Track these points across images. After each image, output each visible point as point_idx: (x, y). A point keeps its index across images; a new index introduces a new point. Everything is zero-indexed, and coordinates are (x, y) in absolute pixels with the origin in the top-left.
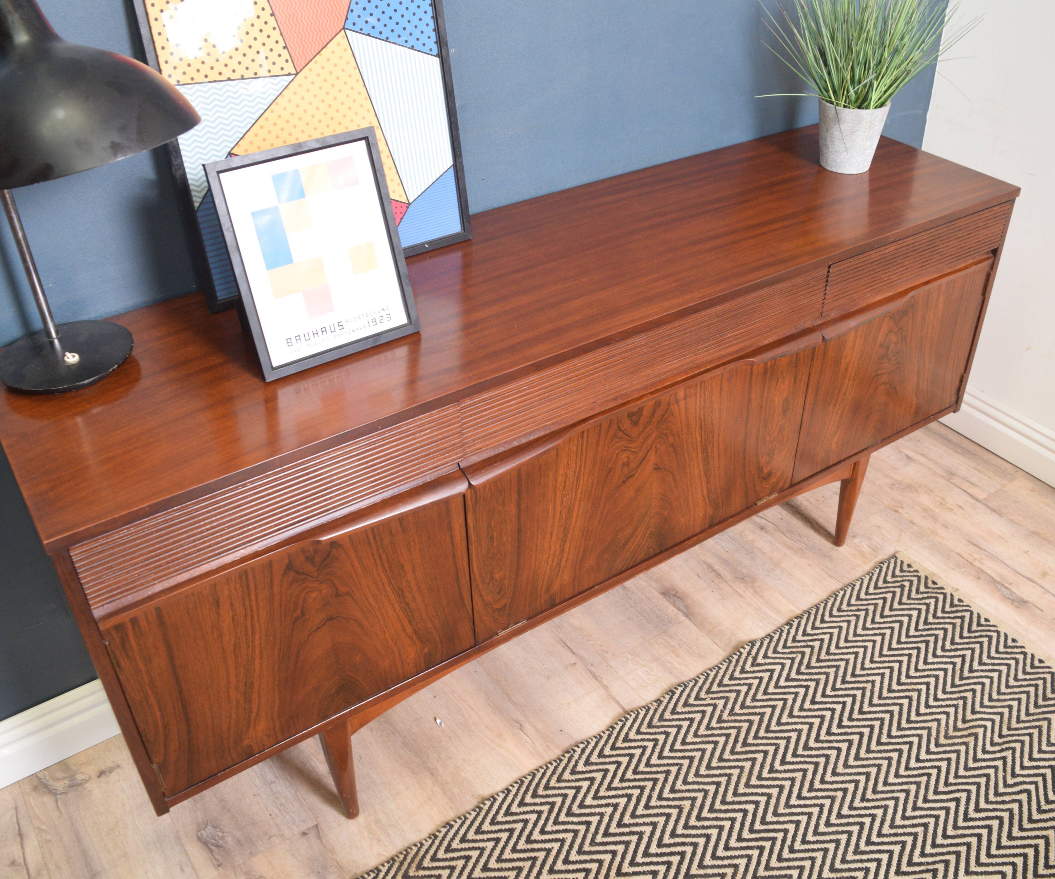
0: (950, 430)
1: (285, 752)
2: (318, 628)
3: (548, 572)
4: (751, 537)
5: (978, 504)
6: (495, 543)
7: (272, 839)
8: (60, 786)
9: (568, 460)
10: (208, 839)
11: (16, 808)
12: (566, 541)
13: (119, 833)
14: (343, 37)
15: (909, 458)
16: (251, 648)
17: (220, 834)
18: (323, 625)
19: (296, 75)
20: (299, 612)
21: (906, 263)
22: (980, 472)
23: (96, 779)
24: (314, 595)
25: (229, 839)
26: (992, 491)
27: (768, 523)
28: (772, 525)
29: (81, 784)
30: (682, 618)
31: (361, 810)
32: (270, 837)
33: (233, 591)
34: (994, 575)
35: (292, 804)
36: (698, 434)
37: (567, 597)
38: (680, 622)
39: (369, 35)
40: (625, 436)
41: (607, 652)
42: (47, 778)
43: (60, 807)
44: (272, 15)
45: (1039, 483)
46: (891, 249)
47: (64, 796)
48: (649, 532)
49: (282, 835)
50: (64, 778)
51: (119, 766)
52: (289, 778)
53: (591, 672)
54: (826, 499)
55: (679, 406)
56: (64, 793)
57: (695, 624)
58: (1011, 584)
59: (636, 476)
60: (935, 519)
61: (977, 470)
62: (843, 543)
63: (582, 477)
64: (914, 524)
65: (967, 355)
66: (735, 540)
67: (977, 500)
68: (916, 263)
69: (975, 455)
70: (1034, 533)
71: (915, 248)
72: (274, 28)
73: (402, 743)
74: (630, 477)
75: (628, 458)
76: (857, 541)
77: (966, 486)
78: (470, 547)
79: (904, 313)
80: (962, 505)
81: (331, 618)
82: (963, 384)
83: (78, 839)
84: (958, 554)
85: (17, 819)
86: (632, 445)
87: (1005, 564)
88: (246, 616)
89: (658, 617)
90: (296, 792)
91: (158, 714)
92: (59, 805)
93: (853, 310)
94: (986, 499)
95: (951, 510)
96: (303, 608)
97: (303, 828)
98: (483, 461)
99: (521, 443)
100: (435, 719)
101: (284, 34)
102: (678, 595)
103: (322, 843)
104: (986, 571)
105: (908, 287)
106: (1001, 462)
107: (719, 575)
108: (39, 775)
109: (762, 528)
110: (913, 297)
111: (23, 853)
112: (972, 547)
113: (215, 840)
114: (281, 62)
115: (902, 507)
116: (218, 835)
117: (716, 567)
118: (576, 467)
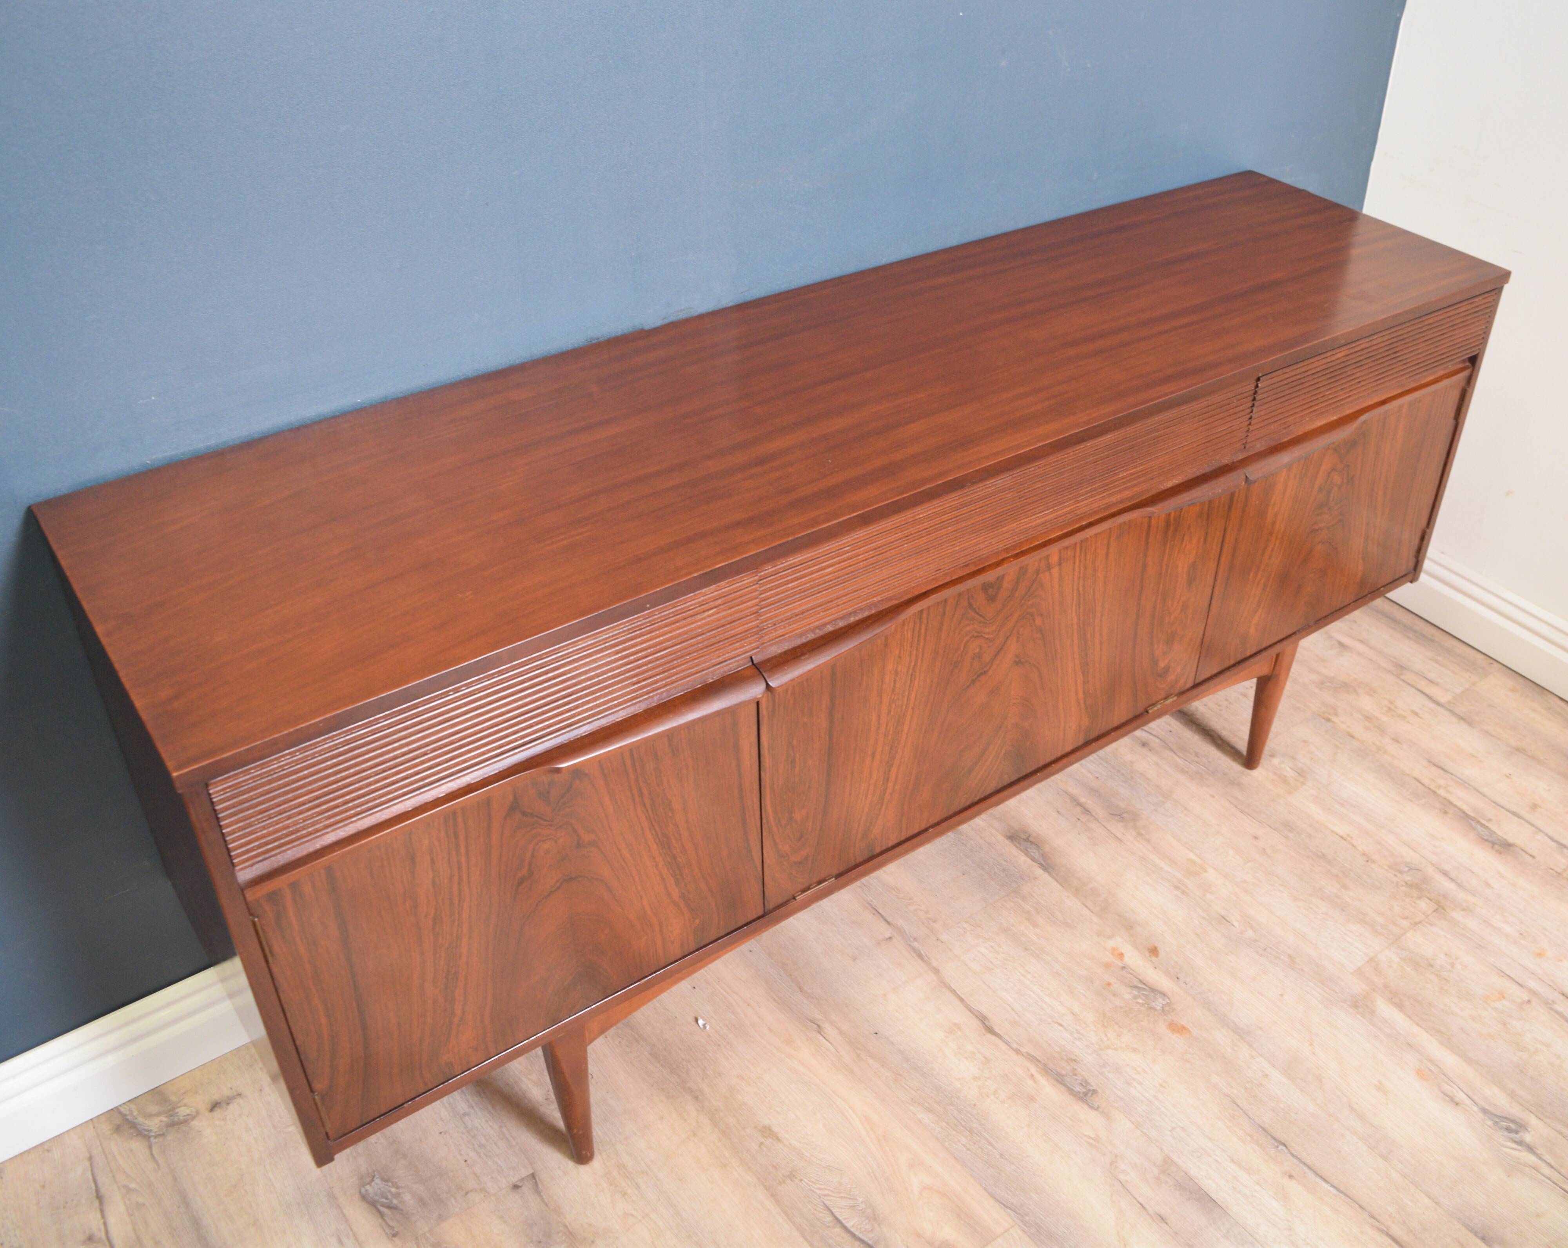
0: (1397, 607)
2: (551, 893)
3: (866, 810)
4: (1129, 758)
5: (1440, 710)
6: (797, 769)
7: (468, 1195)
8: (154, 1124)
9: (900, 652)
10: (377, 1198)
11: (90, 1159)
12: (892, 765)
13: (246, 1191)
15: (1342, 645)
16: (456, 923)
17: (393, 1190)
18: (558, 888)
20: (525, 871)
21: (1359, 375)
22: (1441, 665)
23: (207, 1114)
24: (546, 846)
25: (407, 1197)
26: (1458, 691)
27: (1153, 738)
28: (1158, 741)
29: (185, 1122)
30: (1039, 872)
31: (596, 1151)
32: (467, 1193)
33: (436, 842)
34: (1465, 808)
35: (495, 1143)
36: (1074, 614)
37: (890, 844)
38: (1035, 878)
40: (978, 617)
41: (935, 921)
42: (135, 1113)
43: (156, 1156)
45: (1521, 680)
46: (1342, 354)
47: (160, 1139)
48: (1003, 752)
49: (483, 1190)
50: (159, 1114)
51: (239, 1095)
52: (490, 1108)
53: (914, 950)
54: (1230, 703)
55: (1051, 574)
56: (160, 1135)
57: (1056, 880)
58: (1490, 820)
59: (990, 673)
60: (1381, 730)
61: (1437, 661)
62: (1258, 764)
63: (917, 675)
64: (1352, 737)
65: (1431, 502)
66: (1108, 763)
67: (1438, 703)
68: (1372, 375)
69: (1432, 641)
70: (1518, 750)
71: (1373, 354)
73: (651, 1054)
74: (982, 674)
75: (981, 647)
76: (1276, 761)
77: (1422, 684)
78: (763, 774)
79: (1352, 444)
80: (1418, 711)
81: (569, 879)
82: (1425, 542)
83: (185, 1201)
84: (1415, 779)
85: (93, 1175)
86: (987, 630)
87: (1481, 793)
88: (452, 877)
89: (1004, 870)
90: (501, 1127)
91: (324, 1020)
92: (154, 1153)
93: (1286, 440)
94: (1449, 702)
95: (1403, 718)
96: (530, 864)
97: (514, 1179)
98: (785, 653)
99: (837, 627)
100: (696, 1020)
102: (1031, 839)
103: (542, 1200)
104: (1456, 803)
105: (1360, 407)
106: (1468, 650)
107: (1086, 811)
108: (123, 1110)
109: (1144, 745)
110: (1366, 421)
111: (105, 1224)
112: (1434, 769)
115: (1336, 714)
116: (390, 1191)
117: (1083, 800)
118: (911, 661)
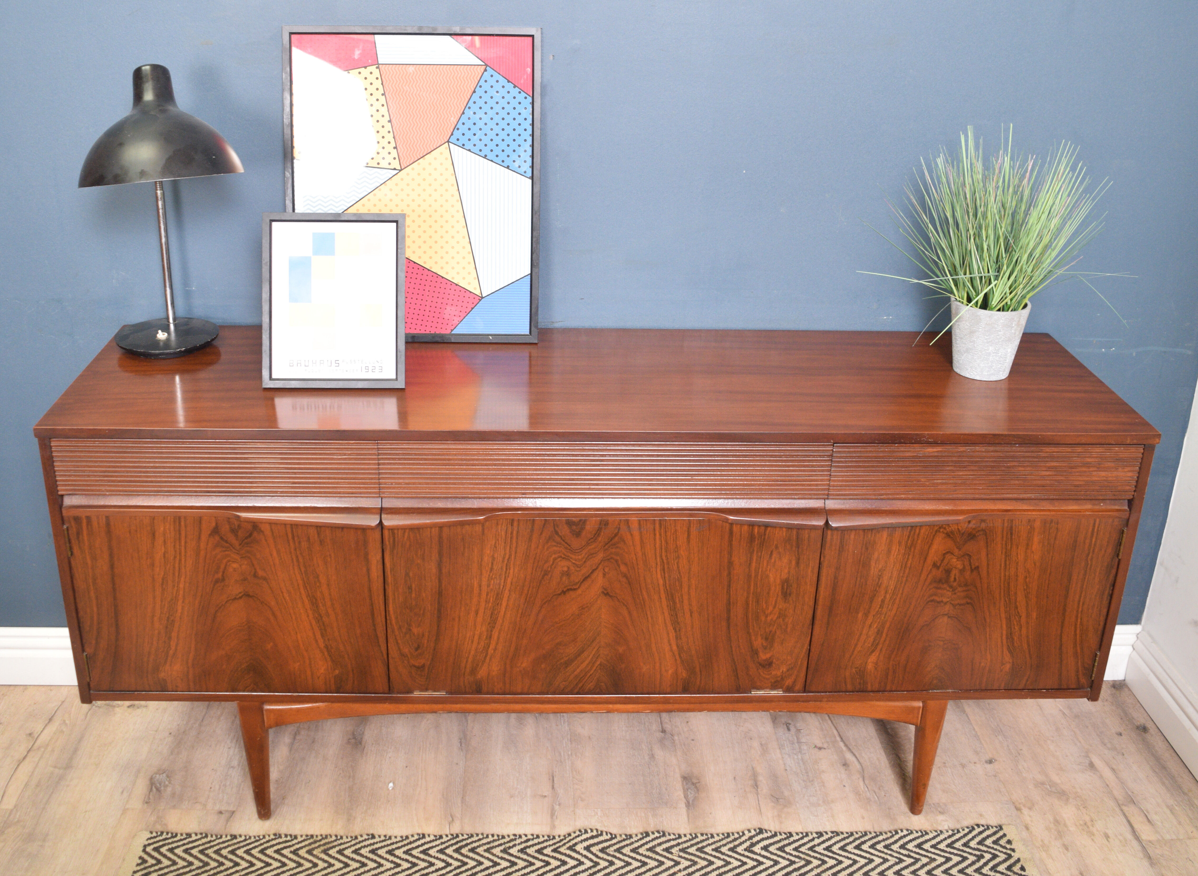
2: (235, 599)
3: (473, 652)
4: (824, 767)
6: (413, 595)
9: (495, 543)
10: (156, 782)
11: (62, 702)
12: (493, 628)
13: (108, 748)
14: (446, 148)
15: (1091, 765)
16: (176, 588)
18: (241, 597)
19: (400, 171)
20: (220, 575)
22: (1173, 812)
24: (235, 565)
25: (169, 789)
26: (1168, 837)
28: (859, 766)
30: (682, 805)
31: (271, 818)
32: (196, 802)
33: (168, 531)
35: (232, 787)
36: (659, 576)
37: (496, 690)
38: (675, 808)
39: (469, 150)
40: (564, 543)
41: (582, 800)
43: (88, 714)
44: (390, 121)
48: (598, 663)
51: (148, 707)
53: (553, 809)
55: (631, 535)
57: (687, 815)
59: (579, 591)
60: (1060, 834)
63: (512, 566)
64: (1026, 828)
72: (389, 132)
73: (349, 787)
74: (571, 589)
75: (568, 568)
78: (386, 586)
79: (968, 535)
80: (1110, 835)
81: (247, 595)
83: (80, 740)
85: (57, 709)
86: (573, 556)
88: (175, 557)
89: (659, 794)
91: (95, 609)
94: (1149, 841)
95: (1091, 834)
96: (224, 572)
98: (404, 508)
100: (390, 783)
101: (397, 137)
103: (230, 823)
107: (756, 786)
109: (846, 765)
111: (42, 731)
113: (160, 785)
114: (389, 159)
116: (165, 783)
117: (760, 778)
118: (505, 554)
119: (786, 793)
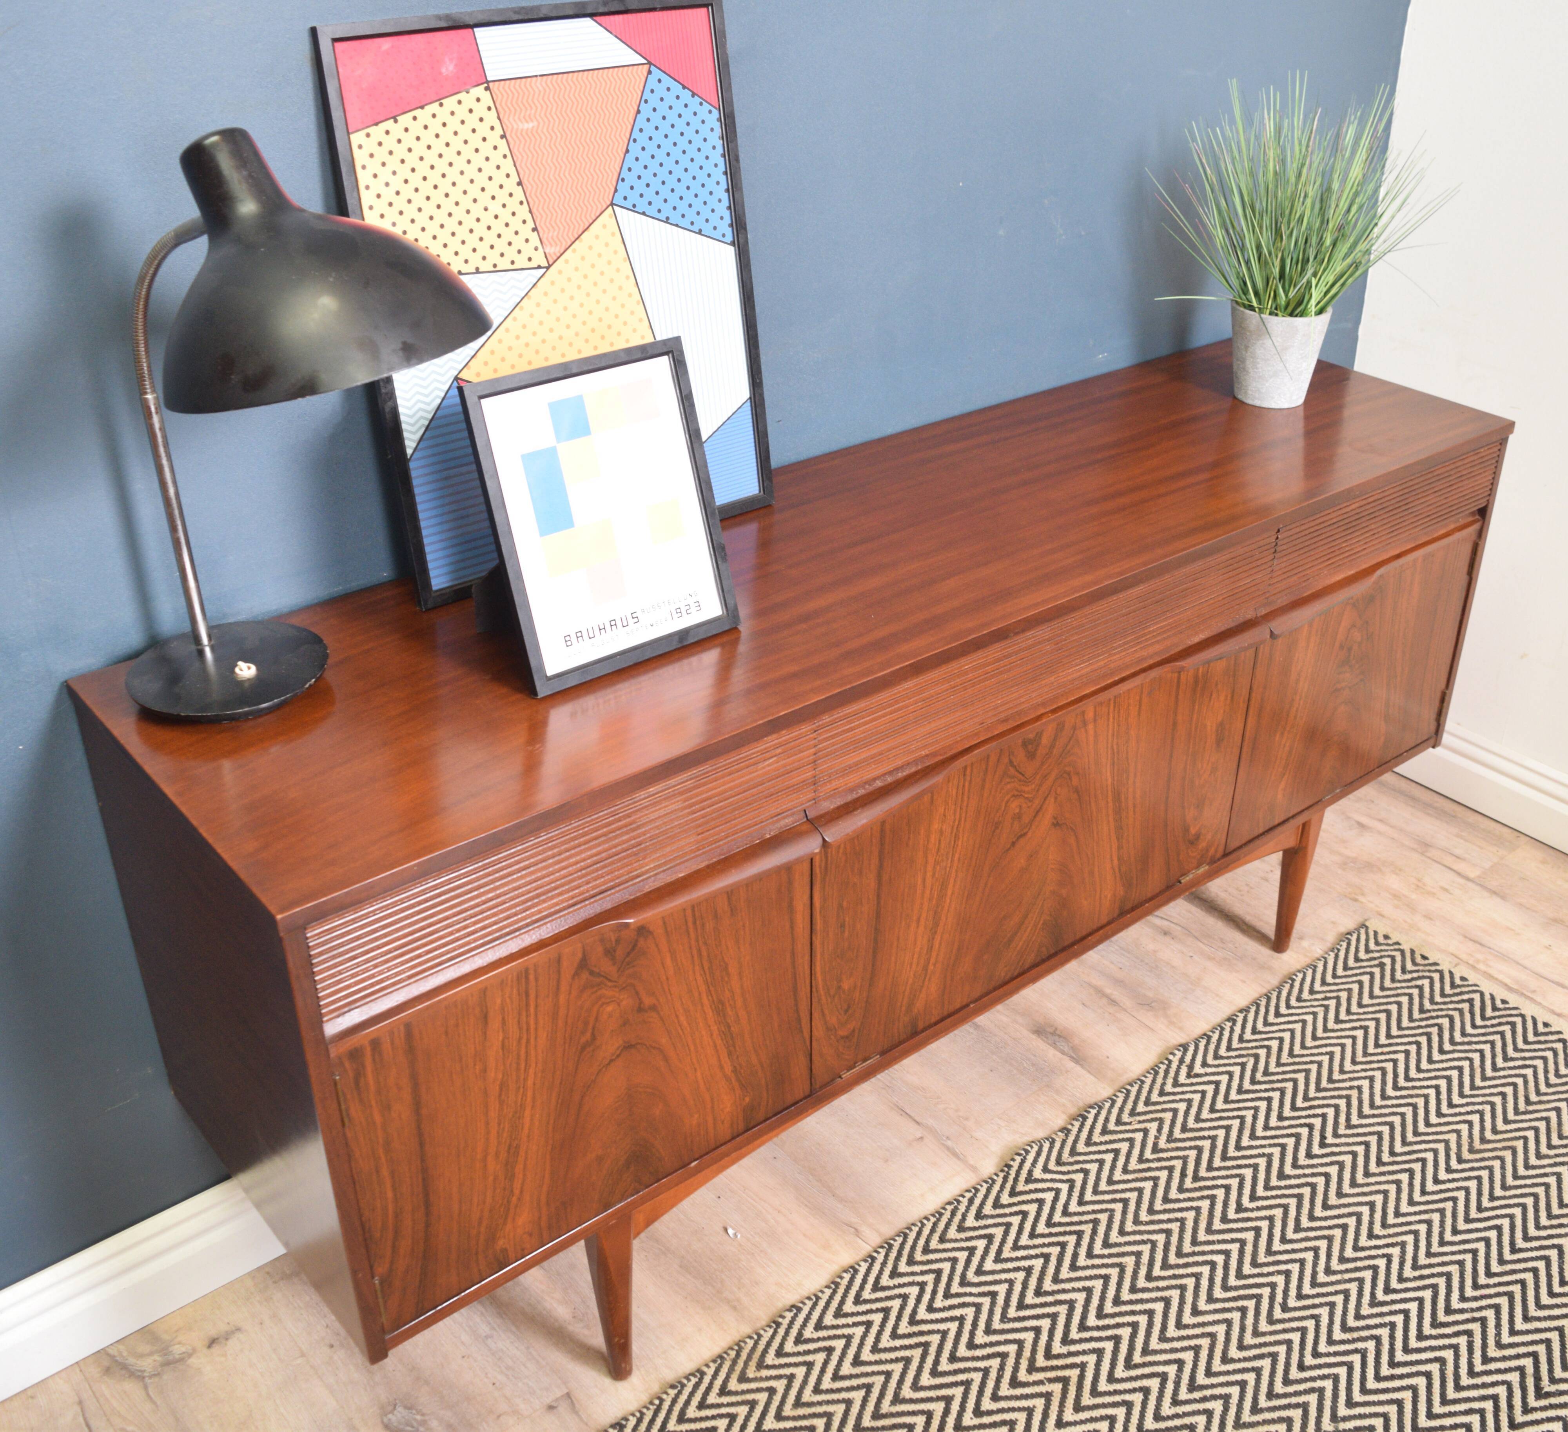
0: (1414, 785)
1: (499, 1291)
2: (612, 1061)
3: (911, 981)
4: (1151, 947)
5: (1470, 884)
6: (847, 933)
7: (501, 1418)
8: (147, 1364)
9: (945, 810)
10: (401, 1427)
11: (80, 1403)
12: (936, 932)
13: (257, 1428)
14: (610, 216)
15: (1361, 825)
16: (521, 1090)
17: (419, 1417)
18: (618, 1056)
19: (548, 268)
20: (588, 1035)
21: (1373, 526)
22: (1466, 841)
23: (205, 1350)
24: (609, 1009)
25: (434, 1424)
26: (1487, 865)
27: (1172, 925)
28: (1179, 928)
29: (181, 1360)
30: (1071, 1065)
31: (634, 1367)
32: (499, 1417)
33: (508, 1000)
35: (524, 1365)
36: (1109, 774)
37: (933, 1020)
38: (1067, 1071)
39: (644, 214)
40: (1017, 775)
41: (967, 1119)
42: (125, 1354)
43: (153, 1396)
44: (520, 183)
45: (1551, 851)
46: (1353, 507)
47: (156, 1379)
48: (1041, 922)
49: (516, 1412)
50: (151, 1354)
51: (238, 1329)
52: (514, 1329)
53: (948, 1148)
54: (1251, 888)
55: (1086, 731)
56: (155, 1375)
57: (1089, 1072)
58: (1534, 991)
59: (1030, 834)
60: (1412, 907)
61: (1461, 837)
62: (1287, 947)
63: (961, 835)
64: (1383, 916)
65: (1449, 662)
66: (1129, 953)
67: (1468, 879)
68: (1385, 527)
69: (1455, 817)
70: (1555, 920)
71: (1385, 505)
72: (521, 203)
73: (681, 1267)
74: (1021, 836)
75: (1020, 807)
76: (1305, 944)
77: (1449, 861)
78: (814, 938)
79: (1369, 600)
80: (1447, 887)
81: (628, 1047)
82: (1445, 704)
85: (85, 1419)
86: (1026, 789)
88: (520, 1039)
89: (1033, 1065)
90: (528, 1348)
92: (151, 1393)
93: (1305, 595)
94: (1479, 877)
95: (1433, 894)
96: (594, 1028)
97: (548, 1400)
98: (838, 808)
99: (886, 783)
100: (726, 1230)
101: (534, 211)
102: (1058, 1032)
103: (581, 1419)
104: (1496, 976)
105: (1374, 562)
106: (1493, 824)
107: (1113, 1002)
108: (110, 1351)
109: (1166, 933)
110: (1381, 576)
112: (1470, 944)
113: (413, 1427)
114: (528, 250)
115: (1363, 894)
116: (415, 1420)
117: (1108, 991)
118: (955, 820)
119: (1150, 994)
